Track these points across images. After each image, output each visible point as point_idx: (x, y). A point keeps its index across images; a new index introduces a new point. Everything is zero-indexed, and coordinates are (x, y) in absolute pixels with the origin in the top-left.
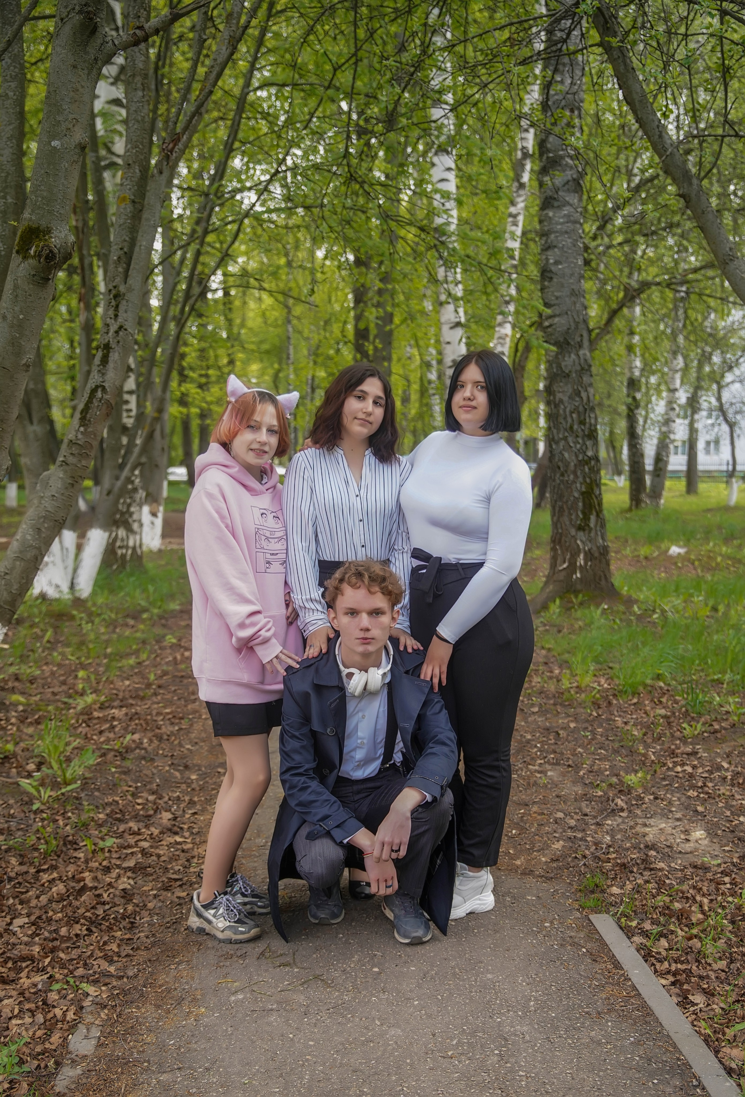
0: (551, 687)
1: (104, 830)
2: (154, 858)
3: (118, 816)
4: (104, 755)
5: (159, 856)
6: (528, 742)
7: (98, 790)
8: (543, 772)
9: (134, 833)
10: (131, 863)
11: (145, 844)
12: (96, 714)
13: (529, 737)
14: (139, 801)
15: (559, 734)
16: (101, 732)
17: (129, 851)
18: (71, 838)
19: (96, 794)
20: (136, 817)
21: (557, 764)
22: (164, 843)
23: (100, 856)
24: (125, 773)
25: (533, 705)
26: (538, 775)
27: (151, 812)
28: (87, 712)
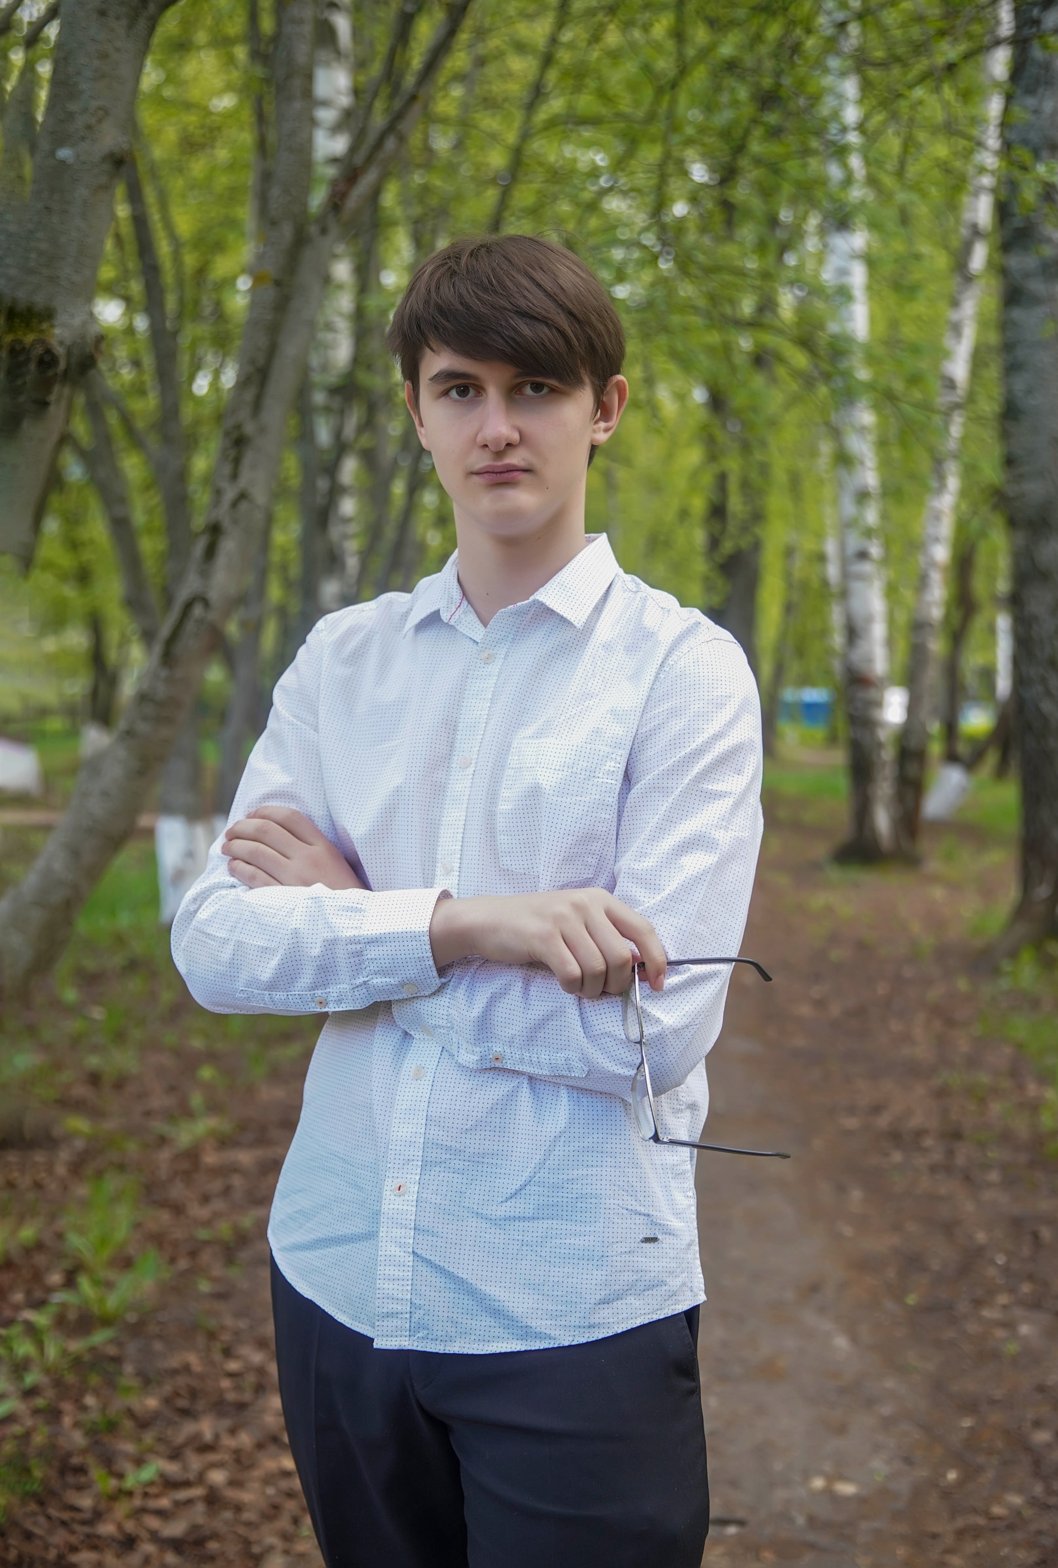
0: (1021, 1126)
1: (149, 1438)
2: (228, 1515)
3: (182, 1403)
4: (193, 1254)
5: (238, 1508)
6: (980, 1251)
7: (160, 1337)
8: (1010, 1325)
9: (206, 1448)
10: (176, 1529)
11: (218, 1477)
12: (210, 1158)
13: (981, 1237)
14: (233, 1366)
15: (1036, 1236)
16: (205, 1199)
17: (183, 1495)
18: (75, 1460)
19: (158, 1346)
20: (220, 1407)
21: (1035, 1304)
22: (256, 1473)
23: (122, 1509)
24: (221, 1296)
25: (987, 1167)
26: (1000, 1333)
27: (247, 1396)
28: (192, 1155)
